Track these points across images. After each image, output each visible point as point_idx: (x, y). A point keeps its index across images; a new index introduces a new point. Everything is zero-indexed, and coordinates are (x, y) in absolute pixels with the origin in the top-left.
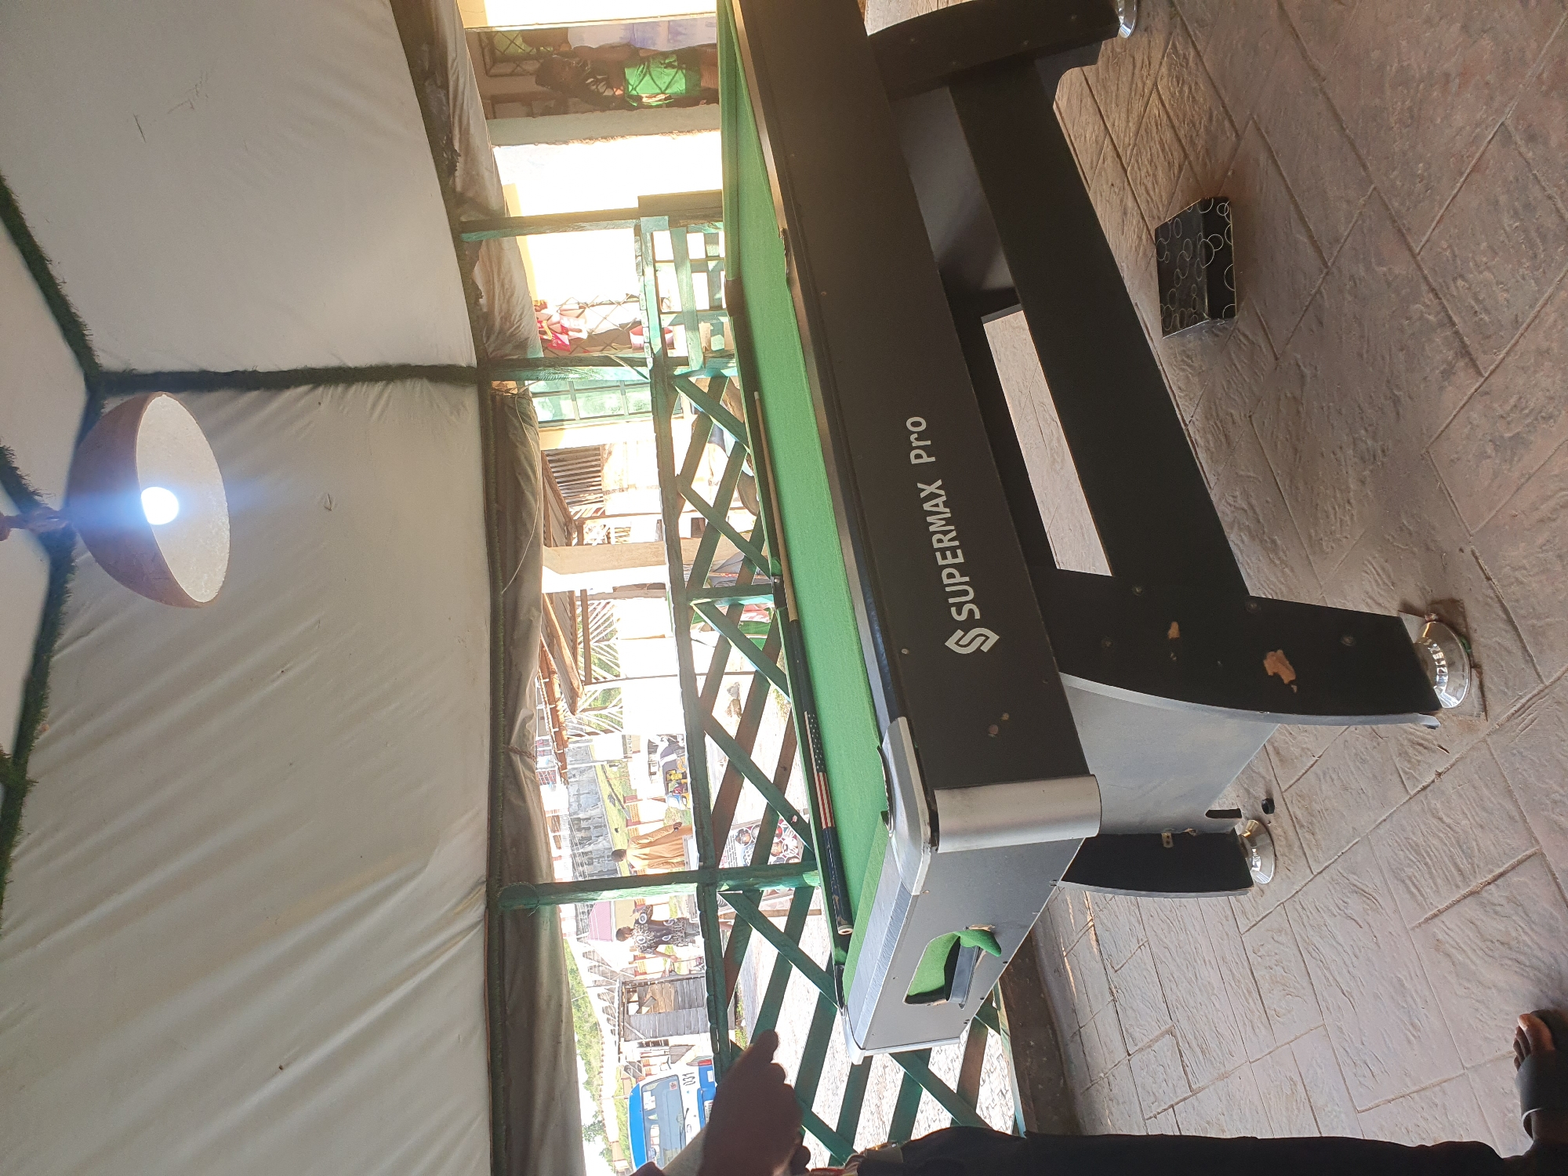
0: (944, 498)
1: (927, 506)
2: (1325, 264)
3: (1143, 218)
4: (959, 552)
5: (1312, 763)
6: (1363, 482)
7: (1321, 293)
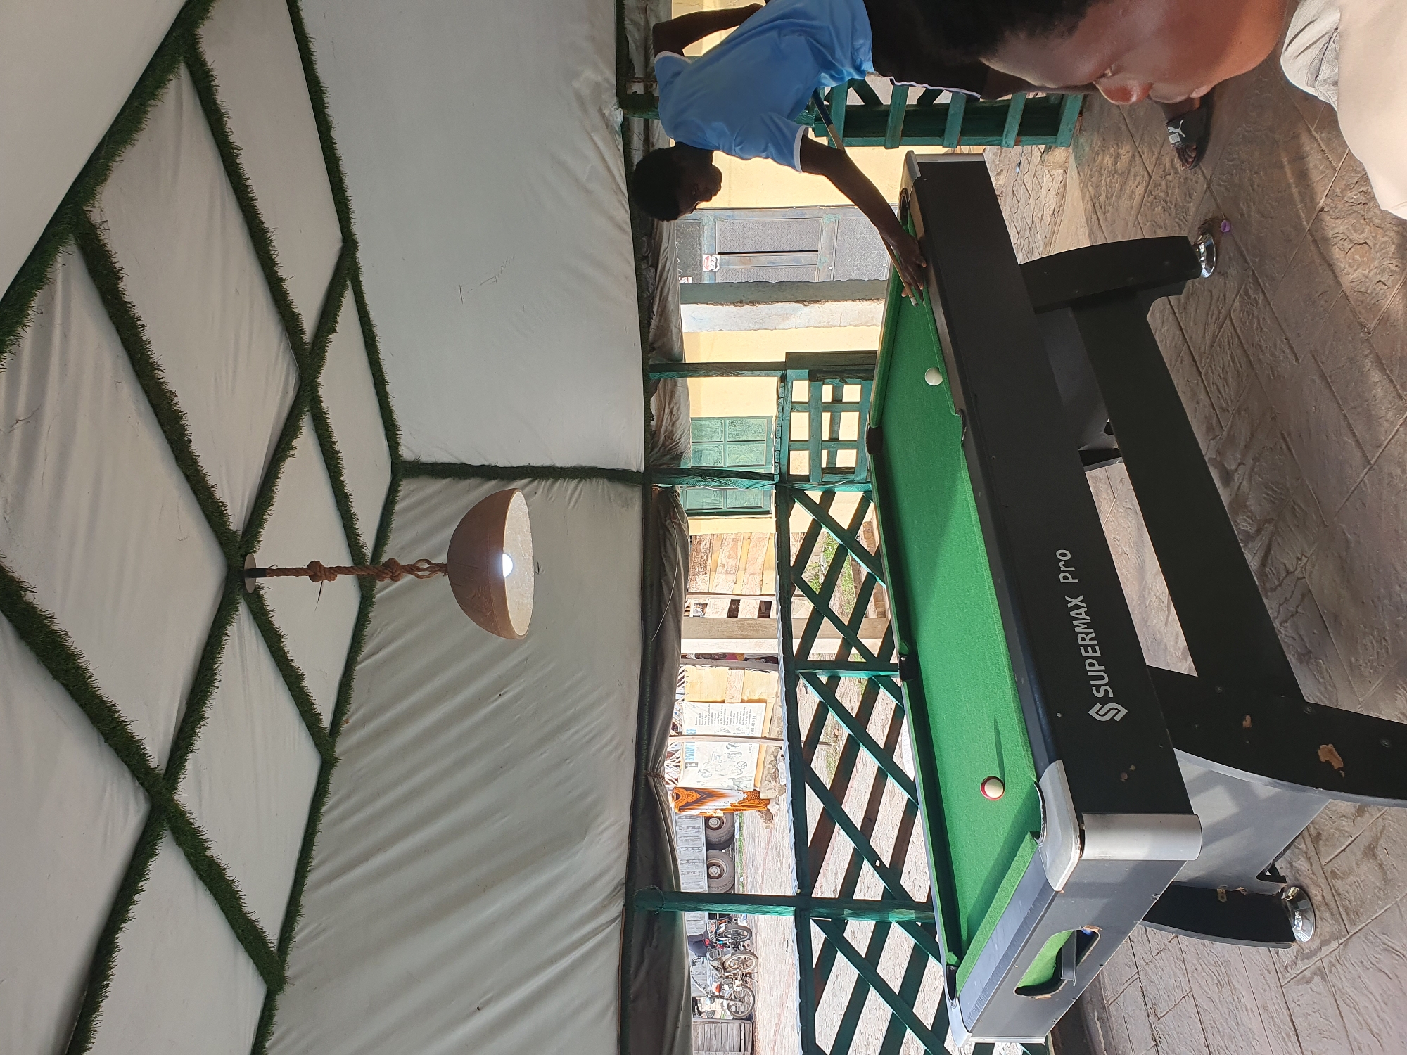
0: (1086, 609)
1: (1073, 614)
2: (1369, 463)
3: (1214, 409)
4: (1097, 648)
5: (1349, 842)
6: (1397, 625)
7: (1364, 482)
